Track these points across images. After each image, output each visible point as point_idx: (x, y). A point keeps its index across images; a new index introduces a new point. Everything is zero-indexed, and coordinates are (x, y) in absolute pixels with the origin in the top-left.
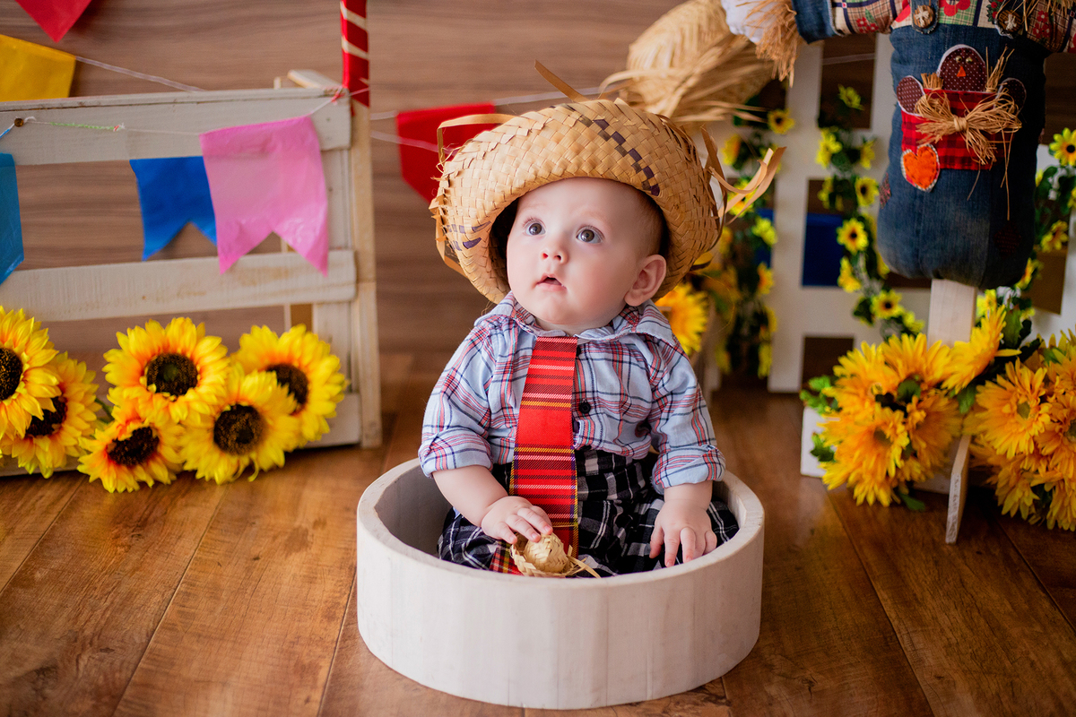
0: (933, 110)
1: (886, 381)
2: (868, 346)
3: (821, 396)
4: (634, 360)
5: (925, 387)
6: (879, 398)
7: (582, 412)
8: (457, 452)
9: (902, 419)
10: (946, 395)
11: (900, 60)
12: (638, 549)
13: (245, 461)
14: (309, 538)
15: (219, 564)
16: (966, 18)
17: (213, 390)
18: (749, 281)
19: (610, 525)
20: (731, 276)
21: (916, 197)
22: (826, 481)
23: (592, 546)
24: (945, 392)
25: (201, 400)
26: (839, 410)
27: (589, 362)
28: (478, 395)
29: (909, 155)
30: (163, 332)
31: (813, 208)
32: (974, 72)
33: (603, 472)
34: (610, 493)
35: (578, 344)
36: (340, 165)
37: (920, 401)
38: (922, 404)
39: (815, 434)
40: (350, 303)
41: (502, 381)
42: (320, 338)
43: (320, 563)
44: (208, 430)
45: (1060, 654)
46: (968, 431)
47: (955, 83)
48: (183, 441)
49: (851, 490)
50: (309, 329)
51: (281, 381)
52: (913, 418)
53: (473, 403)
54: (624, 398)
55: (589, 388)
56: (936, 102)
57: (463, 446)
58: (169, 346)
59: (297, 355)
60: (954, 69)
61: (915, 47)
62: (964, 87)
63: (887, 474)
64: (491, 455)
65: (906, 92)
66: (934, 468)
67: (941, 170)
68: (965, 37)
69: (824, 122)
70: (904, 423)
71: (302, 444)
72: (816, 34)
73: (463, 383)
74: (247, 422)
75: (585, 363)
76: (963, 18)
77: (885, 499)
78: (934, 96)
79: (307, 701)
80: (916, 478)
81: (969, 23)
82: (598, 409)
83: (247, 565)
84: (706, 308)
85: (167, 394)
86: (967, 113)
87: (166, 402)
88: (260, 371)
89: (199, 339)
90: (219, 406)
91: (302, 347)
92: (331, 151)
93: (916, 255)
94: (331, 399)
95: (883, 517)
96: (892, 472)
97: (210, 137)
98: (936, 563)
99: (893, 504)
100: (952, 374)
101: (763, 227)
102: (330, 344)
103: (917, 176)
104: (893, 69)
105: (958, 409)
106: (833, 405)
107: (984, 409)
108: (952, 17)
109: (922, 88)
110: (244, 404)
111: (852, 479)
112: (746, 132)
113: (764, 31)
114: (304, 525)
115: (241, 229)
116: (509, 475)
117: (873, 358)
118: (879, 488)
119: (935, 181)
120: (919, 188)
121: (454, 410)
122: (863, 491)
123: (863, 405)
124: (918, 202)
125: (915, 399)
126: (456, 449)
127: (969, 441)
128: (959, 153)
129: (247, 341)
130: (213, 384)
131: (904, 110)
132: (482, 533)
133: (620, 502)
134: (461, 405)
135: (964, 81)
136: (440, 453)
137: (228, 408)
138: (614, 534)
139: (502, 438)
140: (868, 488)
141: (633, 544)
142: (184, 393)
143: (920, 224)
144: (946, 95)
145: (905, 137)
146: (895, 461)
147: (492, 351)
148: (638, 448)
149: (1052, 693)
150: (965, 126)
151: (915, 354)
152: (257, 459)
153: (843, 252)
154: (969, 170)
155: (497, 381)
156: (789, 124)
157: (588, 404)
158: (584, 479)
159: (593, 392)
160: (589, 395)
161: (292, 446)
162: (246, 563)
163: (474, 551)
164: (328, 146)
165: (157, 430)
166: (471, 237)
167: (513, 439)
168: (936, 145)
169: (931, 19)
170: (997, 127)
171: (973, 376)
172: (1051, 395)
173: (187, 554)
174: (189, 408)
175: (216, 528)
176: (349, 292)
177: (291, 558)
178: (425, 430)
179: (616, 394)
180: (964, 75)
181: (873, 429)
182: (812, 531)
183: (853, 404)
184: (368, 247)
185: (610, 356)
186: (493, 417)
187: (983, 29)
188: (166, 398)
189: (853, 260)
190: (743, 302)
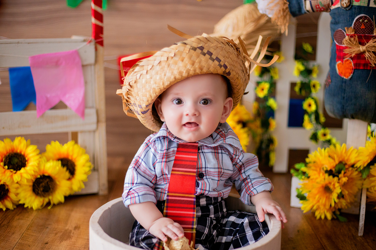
0: (351, 43)
1: (329, 164)
2: (321, 149)
3: (300, 172)
4: (223, 152)
5: (347, 167)
6: (326, 172)
7: (200, 177)
8: (141, 195)
9: (337, 181)
10: (356, 170)
11: (335, 23)
12: (222, 239)
13: (47, 200)
14: (72, 234)
15: (29, 246)
16: (364, 3)
17: (32, 168)
18: (266, 125)
19: (210, 228)
20: (258, 123)
21: (343, 82)
22: (302, 209)
23: (202, 238)
24: (356, 169)
25: (27, 173)
26: (309, 177)
27: (203, 154)
28: (150, 169)
29: (340, 64)
30: (12, 143)
32: (368, 26)
33: (208, 204)
34: (211, 214)
35: (199, 146)
36: (90, 72)
37: (345, 173)
38: (346, 174)
39: (297, 189)
40: (94, 132)
41: (162, 162)
42: (81, 147)
43: (75, 246)
44: (30, 186)
46: (365, 187)
47: (360, 31)
48: (19, 191)
49: (314, 213)
50: (76, 142)
51: (63, 165)
52: (342, 181)
53: (148, 172)
54: (220, 170)
55: (204, 166)
56: (352, 39)
57: (143, 192)
58: (14, 149)
59: (71, 154)
60: (360, 25)
61: (342, 16)
62: (364, 33)
63: (331, 206)
64: (156, 196)
65: (337, 36)
66: (351, 203)
67: (355, 69)
68: (364, 11)
69: (297, 57)
70: (338, 183)
71: (72, 193)
72: (297, 13)
73: (143, 163)
74: (47, 182)
75: (201, 154)
77: (329, 216)
78: (351, 36)
80: (343, 207)
81: (366, 5)
82: (207, 176)
83: (42, 246)
84: (248, 135)
85: (12, 170)
86: (366, 44)
87: (11, 174)
88: (53, 160)
89: (27, 146)
90: (35, 175)
91: (73, 150)
92: (86, 65)
93: (343, 107)
94: (85, 173)
95: (328, 224)
96: (333, 205)
97: (33, 58)
98: (356, 245)
99: (333, 219)
100: (359, 161)
101: (272, 102)
102: (86, 150)
103: (343, 72)
105: (361, 176)
106: (306, 175)
107: (374, 176)
108: (358, 3)
109: (345, 34)
110: (46, 175)
111: (315, 208)
113: (274, 12)
114: (70, 229)
115: (47, 99)
116: (164, 206)
117: (323, 154)
118: (327, 212)
119: (352, 74)
120: (345, 78)
121: (139, 175)
122: (320, 213)
123: (319, 175)
124: (344, 84)
125: (343, 172)
126: (140, 194)
127: (366, 191)
128: (362, 62)
129: (49, 147)
130: (32, 166)
131: (337, 44)
132: (149, 233)
133: (215, 218)
134: (142, 173)
135: (364, 30)
136: (132, 196)
137: (39, 176)
138: (211, 233)
139: (162, 189)
140: (322, 211)
141: (219, 237)
142: (20, 169)
143: (344, 93)
144: (357, 36)
145: (338, 56)
146: (334, 199)
147: (156, 148)
148: (225, 192)
150: (365, 50)
151: (342, 152)
152: (52, 199)
153: (305, 112)
154: (367, 70)
155: (159, 162)
156: (282, 59)
157: (203, 174)
158: (199, 208)
159: (206, 168)
160: (204, 170)
161: (68, 193)
162: (42, 245)
163: (146, 242)
164: (85, 63)
165: (8, 186)
166: (144, 110)
167: (167, 189)
168: (352, 58)
169: (349, 3)
171: (369, 161)
173: (15, 241)
174: (21, 176)
175: (30, 229)
176: (94, 127)
177: (62, 243)
178: (125, 185)
179: (216, 168)
180: (364, 27)
181: (324, 186)
182: (298, 231)
183: (315, 175)
184: (102, 108)
185: (213, 151)
186: (158, 179)
187: (372, 8)
188: (12, 172)
189: (310, 116)
190: (263, 134)
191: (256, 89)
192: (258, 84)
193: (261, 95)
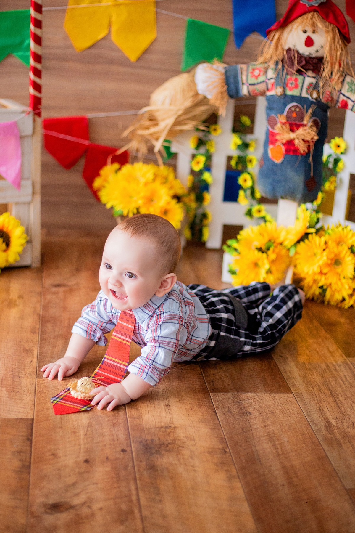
0: (283, 130)
1: (259, 242)
2: (252, 227)
3: (232, 248)
5: (276, 244)
6: (257, 248)
9: (266, 257)
11: (270, 108)
14: (17, 303)
16: (297, 92)
18: (200, 199)
20: (193, 196)
21: (274, 165)
24: (284, 247)
26: (240, 253)
29: (272, 148)
31: (229, 168)
32: (299, 115)
36: (27, 143)
38: (275, 251)
39: (229, 264)
40: (29, 203)
42: (16, 218)
43: (24, 312)
45: (328, 349)
46: (293, 263)
47: (292, 119)
50: (11, 214)
52: (271, 257)
56: (284, 126)
59: (6, 225)
60: (292, 113)
61: (276, 103)
62: (295, 121)
65: (272, 122)
67: (286, 155)
68: (296, 100)
69: (235, 130)
70: (267, 259)
71: (7, 265)
72: (235, 95)
76: (295, 92)
78: (284, 124)
79: (31, 362)
81: (298, 95)
86: (296, 131)
91: (9, 221)
92: (24, 137)
94: (21, 245)
100: (287, 239)
101: (206, 176)
102: (20, 221)
103: (275, 157)
104: (267, 112)
105: (289, 254)
106: (237, 251)
107: (300, 254)
108: (291, 92)
109: (278, 120)
112: (201, 134)
113: (213, 94)
117: (254, 232)
119: (283, 159)
120: (276, 161)
123: (250, 252)
124: (274, 168)
125: (272, 249)
127: (293, 267)
131: (270, 129)
135: (296, 118)
144: (288, 124)
145: (271, 140)
146: (263, 275)
149: (325, 362)
150: (295, 137)
151: (272, 230)
153: (240, 187)
154: (297, 156)
156: (219, 131)
161: (3, 265)
164: (23, 135)
168: (284, 144)
169: (283, 92)
170: (308, 138)
171: (295, 240)
172: (327, 248)
176: (29, 199)
180: (296, 116)
181: (254, 262)
183: (246, 251)
184: (38, 178)
187: (304, 97)
189: (245, 190)
190: (197, 208)
191: (191, 162)
192: (194, 156)
193: (197, 168)
